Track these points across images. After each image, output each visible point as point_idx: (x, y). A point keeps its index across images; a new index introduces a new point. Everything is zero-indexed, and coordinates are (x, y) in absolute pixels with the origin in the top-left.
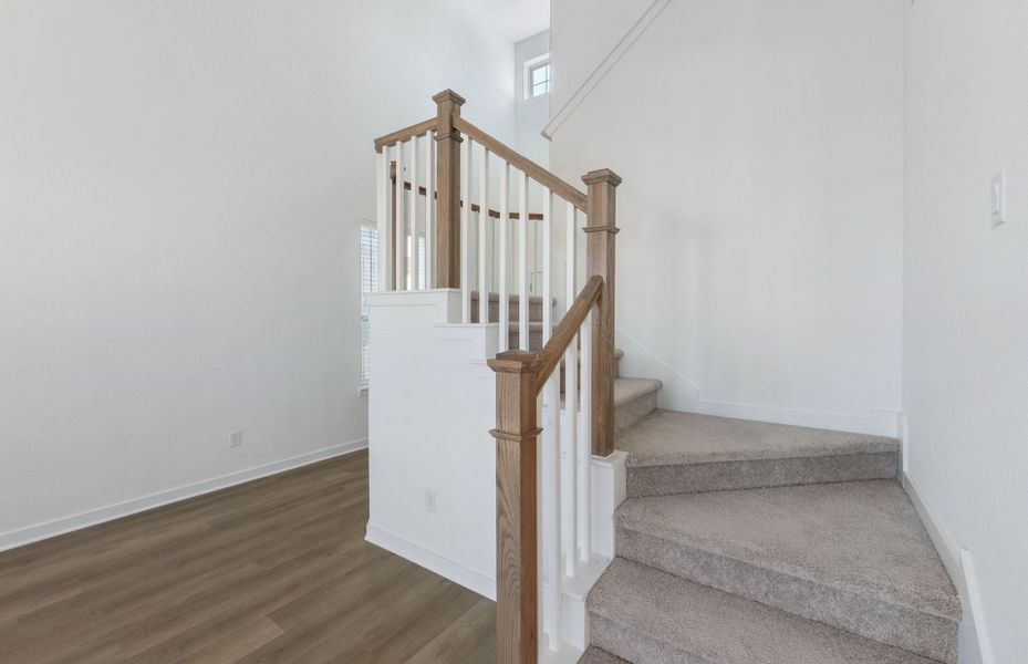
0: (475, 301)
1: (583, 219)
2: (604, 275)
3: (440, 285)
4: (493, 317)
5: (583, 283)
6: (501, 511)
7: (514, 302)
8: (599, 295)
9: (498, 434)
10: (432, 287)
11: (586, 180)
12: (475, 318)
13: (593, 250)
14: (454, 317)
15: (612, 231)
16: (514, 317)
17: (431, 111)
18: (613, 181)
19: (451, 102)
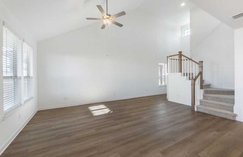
0: (184, 74)
1: (199, 66)
2: (201, 71)
3: (179, 72)
4: (187, 75)
5: (199, 72)
6: (192, 90)
7: (190, 74)
8: (201, 73)
9: (192, 85)
10: (178, 72)
11: (199, 62)
12: (184, 76)
13: (200, 69)
14: (182, 76)
15: (202, 67)
16: (190, 75)
17: (178, 53)
18: (202, 62)
19: (180, 52)
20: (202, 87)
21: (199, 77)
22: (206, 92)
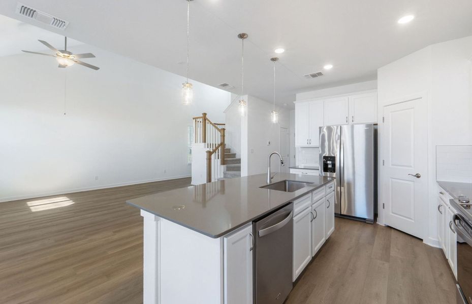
0: (208, 144)
1: (221, 134)
2: (223, 142)
3: (204, 142)
5: (220, 143)
9: (207, 159)
12: (208, 147)
13: (222, 138)
14: (205, 147)
15: (224, 136)
16: (213, 147)
17: (202, 116)
18: (225, 130)
19: (205, 114)
20: (224, 162)
21: (220, 148)
22: (228, 169)
